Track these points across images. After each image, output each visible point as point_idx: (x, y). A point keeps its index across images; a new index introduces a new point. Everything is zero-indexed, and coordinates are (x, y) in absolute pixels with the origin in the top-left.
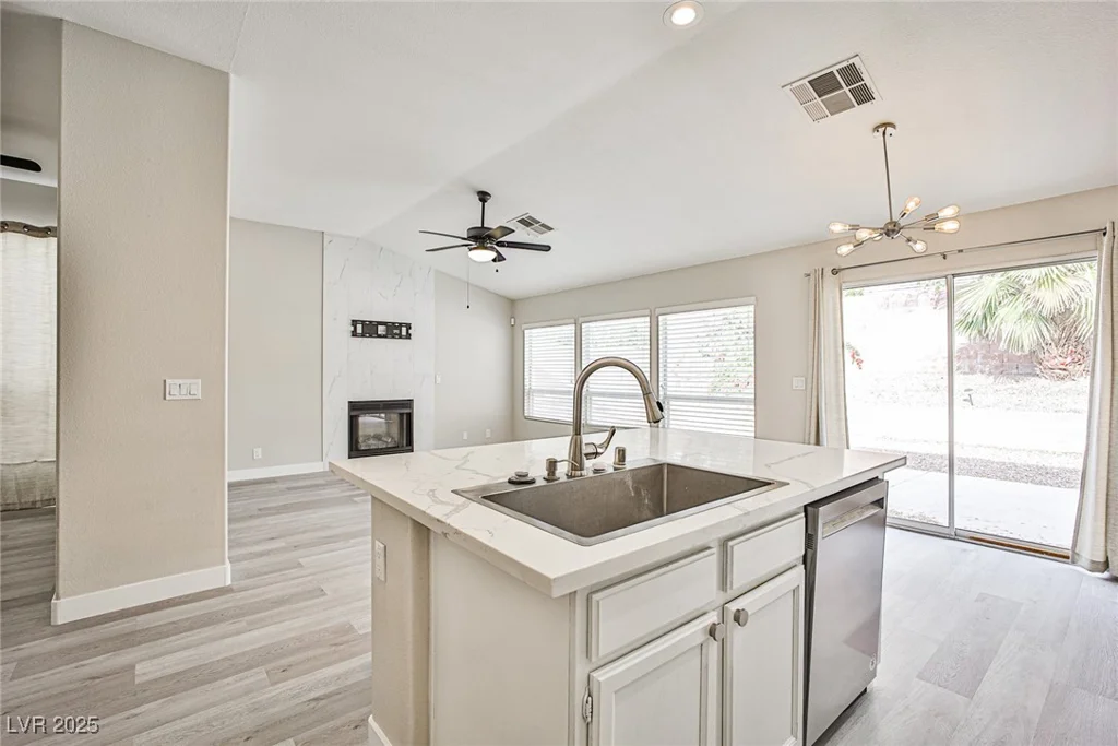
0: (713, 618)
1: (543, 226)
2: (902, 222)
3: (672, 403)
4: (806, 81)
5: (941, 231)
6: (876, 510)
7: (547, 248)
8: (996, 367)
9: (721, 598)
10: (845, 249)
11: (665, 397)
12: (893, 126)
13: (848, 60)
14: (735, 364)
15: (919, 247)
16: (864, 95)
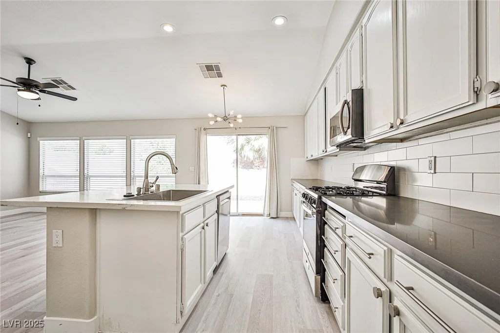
0: (202, 225)
1: (70, 86)
2: (228, 117)
3: (137, 179)
4: (204, 65)
5: (238, 122)
6: (228, 200)
7: (76, 99)
8: (243, 166)
9: (203, 220)
10: (212, 123)
11: (134, 176)
12: (226, 86)
13: (217, 63)
14: (156, 164)
15: (232, 125)
16: (220, 75)
